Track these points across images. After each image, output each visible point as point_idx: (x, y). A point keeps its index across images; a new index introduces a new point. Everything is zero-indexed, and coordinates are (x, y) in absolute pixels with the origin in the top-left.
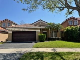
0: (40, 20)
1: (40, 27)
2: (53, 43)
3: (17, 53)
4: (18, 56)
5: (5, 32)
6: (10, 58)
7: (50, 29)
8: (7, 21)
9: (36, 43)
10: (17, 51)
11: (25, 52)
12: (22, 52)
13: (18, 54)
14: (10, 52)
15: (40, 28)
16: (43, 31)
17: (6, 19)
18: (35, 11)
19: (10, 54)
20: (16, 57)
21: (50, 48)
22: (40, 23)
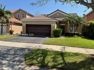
0: (58, 10)
1: (56, 20)
2: (67, 40)
3: (27, 48)
4: (27, 51)
5: (20, 24)
6: (19, 53)
7: (68, 22)
8: (21, 11)
9: (49, 38)
10: (27, 47)
11: (34, 48)
12: (31, 48)
13: (27, 50)
14: (21, 47)
15: (56, 22)
16: (61, 25)
17: (20, 9)
18: (46, 3)
19: (20, 49)
20: (24, 52)
21: (61, 46)
22: (58, 14)
